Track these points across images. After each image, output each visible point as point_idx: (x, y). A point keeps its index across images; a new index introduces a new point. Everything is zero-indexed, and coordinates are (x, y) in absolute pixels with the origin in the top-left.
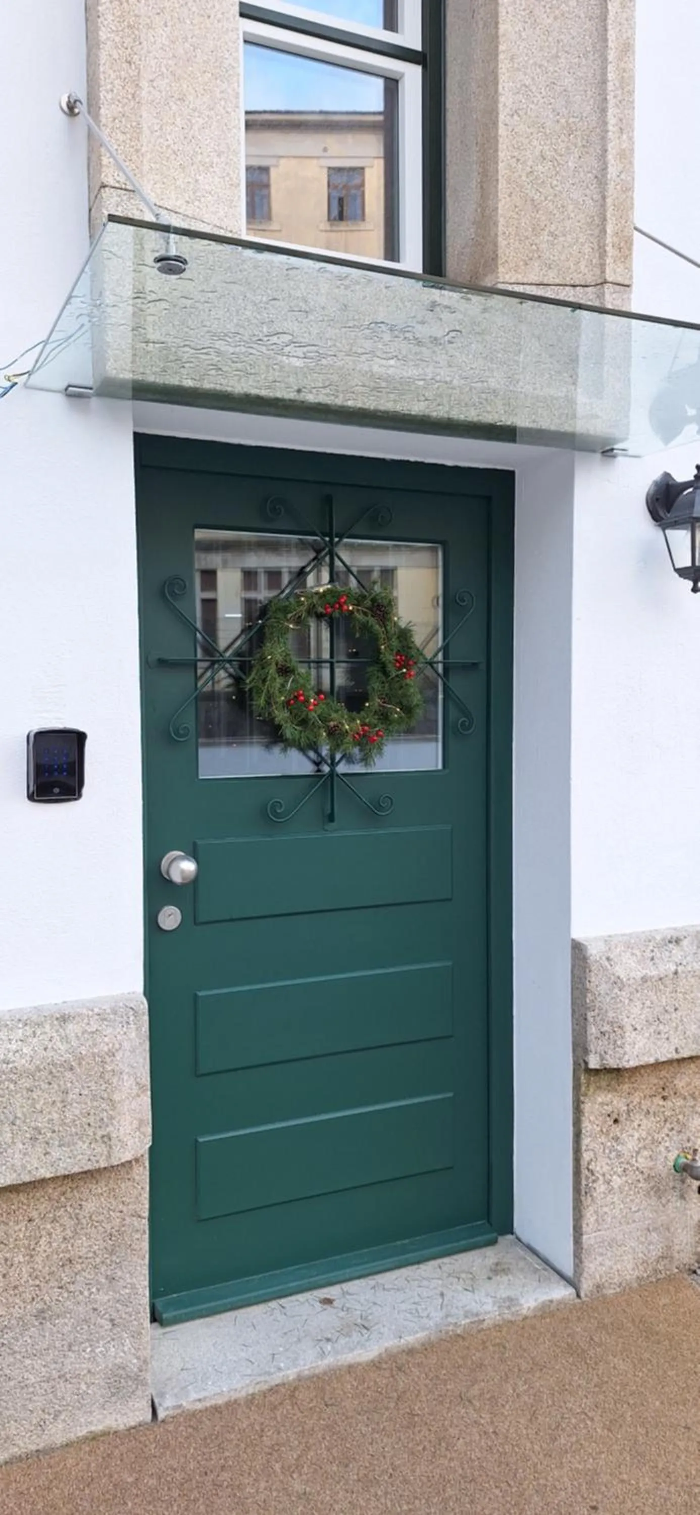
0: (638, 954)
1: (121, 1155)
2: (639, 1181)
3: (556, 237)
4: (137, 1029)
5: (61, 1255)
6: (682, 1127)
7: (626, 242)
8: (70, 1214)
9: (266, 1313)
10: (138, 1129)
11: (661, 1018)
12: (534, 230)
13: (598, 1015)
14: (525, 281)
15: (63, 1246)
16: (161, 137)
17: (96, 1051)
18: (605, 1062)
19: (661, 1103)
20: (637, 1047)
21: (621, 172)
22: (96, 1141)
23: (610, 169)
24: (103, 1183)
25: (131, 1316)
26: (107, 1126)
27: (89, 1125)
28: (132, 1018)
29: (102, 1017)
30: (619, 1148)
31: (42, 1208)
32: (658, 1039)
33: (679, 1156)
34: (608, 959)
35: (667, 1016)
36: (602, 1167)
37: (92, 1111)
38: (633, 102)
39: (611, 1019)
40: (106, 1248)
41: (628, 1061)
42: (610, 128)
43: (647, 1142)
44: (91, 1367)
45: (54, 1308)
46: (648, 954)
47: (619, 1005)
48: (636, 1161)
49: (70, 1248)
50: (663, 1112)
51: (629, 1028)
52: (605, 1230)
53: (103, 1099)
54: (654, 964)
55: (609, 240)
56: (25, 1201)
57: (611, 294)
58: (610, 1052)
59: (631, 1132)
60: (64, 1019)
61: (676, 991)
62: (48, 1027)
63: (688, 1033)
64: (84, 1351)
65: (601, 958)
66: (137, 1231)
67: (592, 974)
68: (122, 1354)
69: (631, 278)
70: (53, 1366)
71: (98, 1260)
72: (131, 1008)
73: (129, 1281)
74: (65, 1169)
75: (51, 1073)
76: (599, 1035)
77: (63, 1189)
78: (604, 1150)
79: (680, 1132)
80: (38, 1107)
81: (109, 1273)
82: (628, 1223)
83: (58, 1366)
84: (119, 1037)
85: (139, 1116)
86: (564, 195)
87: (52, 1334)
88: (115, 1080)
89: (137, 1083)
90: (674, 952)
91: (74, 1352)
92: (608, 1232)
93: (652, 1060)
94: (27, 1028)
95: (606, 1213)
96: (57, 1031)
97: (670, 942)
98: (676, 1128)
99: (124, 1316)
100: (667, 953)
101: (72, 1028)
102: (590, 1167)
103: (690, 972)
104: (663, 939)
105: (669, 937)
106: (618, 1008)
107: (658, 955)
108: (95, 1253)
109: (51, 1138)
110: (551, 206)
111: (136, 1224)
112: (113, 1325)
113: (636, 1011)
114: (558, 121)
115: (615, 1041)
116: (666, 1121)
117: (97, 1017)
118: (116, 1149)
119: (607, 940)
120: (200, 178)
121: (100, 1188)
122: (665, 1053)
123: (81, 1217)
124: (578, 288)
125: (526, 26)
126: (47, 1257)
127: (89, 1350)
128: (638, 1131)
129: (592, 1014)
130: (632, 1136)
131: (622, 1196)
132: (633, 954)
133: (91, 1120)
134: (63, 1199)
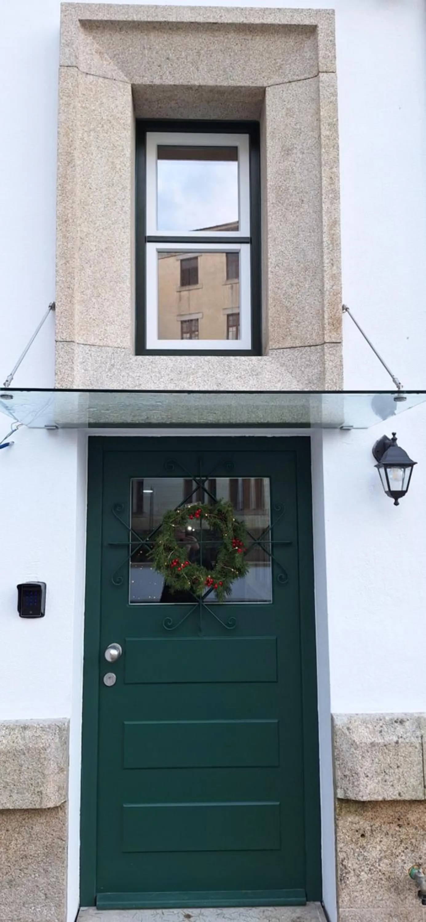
0: (370, 727)
1: (48, 804)
2: (381, 879)
3: (299, 323)
4: (60, 738)
5: (22, 852)
6: (415, 848)
7: (337, 321)
8: (27, 831)
9: (152, 915)
10: (58, 791)
11: (387, 771)
12: (287, 321)
13: (342, 764)
14: (284, 347)
15: (23, 847)
16: (87, 314)
17: (37, 746)
18: (347, 795)
19: (397, 829)
20: (369, 788)
21: (333, 286)
22: (35, 794)
23: (326, 286)
24: (44, 817)
25: (55, 894)
26: (41, 787)
27: (32, 784)
28: (57, 731)
29: (43, 729)
30: (365, 854)
31: (13, 824)
32: (385, 785)
33: (413, 867)
34: (348, 729)
35: (392, 771)
36: (352, 864)
37: (33, 778)
38: (340, 249)
39: (350, 767)
40: (44, 853)
41: (362, 797)
42: (325, 265)
43: (387, 853)
44: (33, 918)
45: (17, 880)
46: (378, 728)
47: (355, 759)
48: (379, 865)
49: (26, 849)
50: (399, 835)
51: (362, 775)
52: (356, 908)
53: (39, 772)
54: (381, 735)
55: (326, 321)
56: (5, 820)
57: (328, 348)
58: (350, 789)
59: (374, 844)
60: (25, 728)
61: (398, 755)
62: (17, 731)
63: (408, 784)
64: (31, 908)
65: (343, 727)
66: (60, 847)
67: (338, 737)
68: (50, 915)
69: (341, 338)
70: (15, 913)
71: (40, 859)
72: (58, 726)
73: (55, 874)
74: (19, 806)
75: (14, 755)
76: (343, 777)
77: (24, 816)
78: (354, 854)
79: (413, 851)
80: (8, 771)
81: (45, 867)
82: (374, 907)
83: (17, 914)
84: (49, 741)
85: (59, 784)
86: (304, 302)
87: (15, 894)
88: (45, 763)
89: (58, 767)
90: (398, 728)
91: (26, 907)
92: (358, 910)
93: (380, 798)
94: (7, 730)
95: (356, 897)
96: (21, 734)
97: (396, 722)
98: (410, 848)
99: (52, 893)
100: (392, 729)
101: (28, 733)
102: (344, 863)
103: (407, 743)
104: (391, 720)
105: (396, 719)
106: (354, 761)
107: (386, 730)
108: (38, 854)
109: (13, 789)
110: (296, 308)
111: (60, 843)
112: (46, 897)
113: (367, 764)
114: (299, 266)
115: (353, 782)
116: (401, 841)
117: (40, 729)
118: (44, 800)
119: (350, 718)
120: (108, 328)
121: (42, 820)
122: (391, 794)
123: (32, 834)
124: (312, 347)
125: (282, 223)
126: (15, 851)
127: (33, 908)
128: (379, 845)
129: (338, 763)
130: (376, 848)
131: (369, 887)
132: (367, 727)
133: (33, 782)
134: (23, 822)
